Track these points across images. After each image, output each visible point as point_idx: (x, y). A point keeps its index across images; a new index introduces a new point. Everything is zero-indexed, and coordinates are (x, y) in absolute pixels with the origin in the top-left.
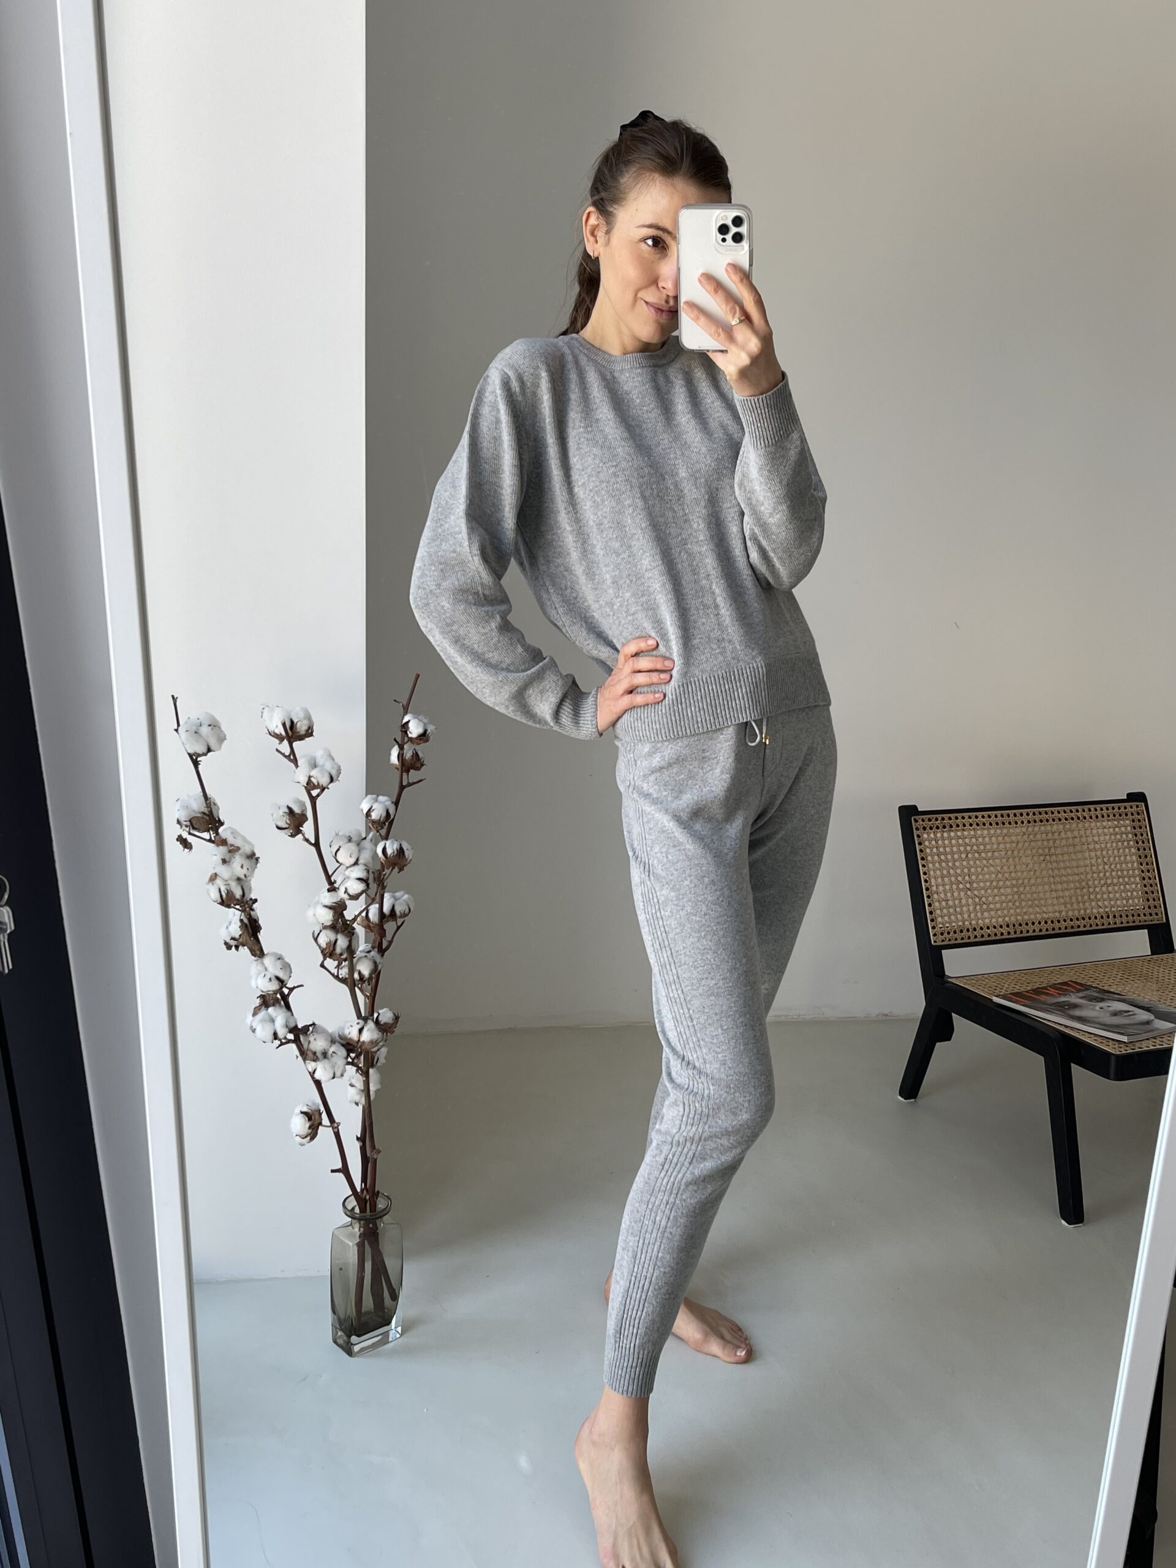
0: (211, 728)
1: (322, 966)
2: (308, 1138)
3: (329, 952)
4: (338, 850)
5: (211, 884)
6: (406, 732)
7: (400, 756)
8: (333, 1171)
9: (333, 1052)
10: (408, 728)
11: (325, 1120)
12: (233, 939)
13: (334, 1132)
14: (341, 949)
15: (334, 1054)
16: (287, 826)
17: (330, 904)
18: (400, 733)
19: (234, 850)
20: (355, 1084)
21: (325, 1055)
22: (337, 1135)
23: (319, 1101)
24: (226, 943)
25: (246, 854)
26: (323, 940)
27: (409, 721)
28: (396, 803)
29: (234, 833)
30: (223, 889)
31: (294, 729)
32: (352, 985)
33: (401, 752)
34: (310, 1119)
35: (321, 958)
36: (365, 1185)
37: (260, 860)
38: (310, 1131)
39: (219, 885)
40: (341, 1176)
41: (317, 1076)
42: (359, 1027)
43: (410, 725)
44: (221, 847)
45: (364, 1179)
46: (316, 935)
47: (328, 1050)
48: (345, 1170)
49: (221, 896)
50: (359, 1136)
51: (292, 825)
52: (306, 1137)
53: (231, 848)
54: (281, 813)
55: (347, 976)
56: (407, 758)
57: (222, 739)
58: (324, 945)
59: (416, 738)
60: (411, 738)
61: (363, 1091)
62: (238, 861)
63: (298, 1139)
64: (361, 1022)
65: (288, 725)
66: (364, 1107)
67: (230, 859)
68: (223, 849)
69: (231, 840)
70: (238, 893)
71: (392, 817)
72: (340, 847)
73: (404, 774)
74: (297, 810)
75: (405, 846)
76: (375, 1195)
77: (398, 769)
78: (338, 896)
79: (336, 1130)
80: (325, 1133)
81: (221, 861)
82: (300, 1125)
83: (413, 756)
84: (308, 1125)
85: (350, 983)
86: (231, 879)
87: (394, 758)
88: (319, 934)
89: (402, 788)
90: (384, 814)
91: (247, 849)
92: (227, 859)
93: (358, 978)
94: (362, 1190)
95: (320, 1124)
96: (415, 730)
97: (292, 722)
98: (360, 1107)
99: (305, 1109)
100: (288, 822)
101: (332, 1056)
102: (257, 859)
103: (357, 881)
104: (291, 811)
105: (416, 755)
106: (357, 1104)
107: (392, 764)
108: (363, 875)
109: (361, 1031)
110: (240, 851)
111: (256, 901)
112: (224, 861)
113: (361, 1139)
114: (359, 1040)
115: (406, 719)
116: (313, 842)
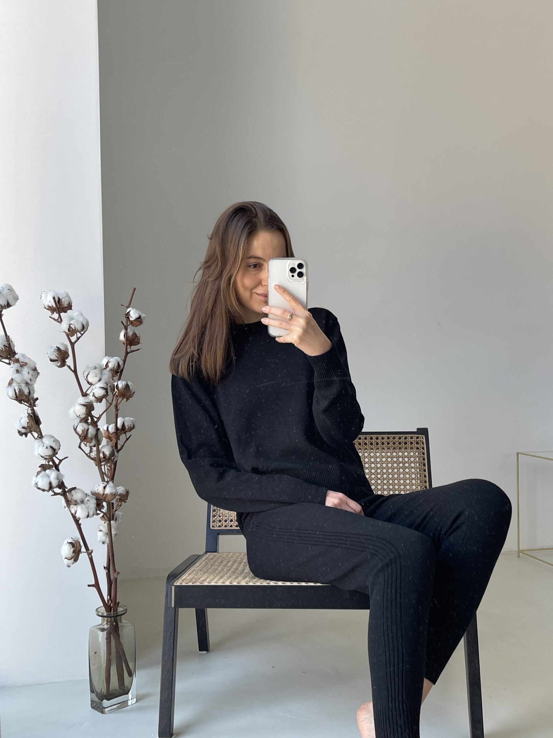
0: (9, 291)
1: (80, 447)
2: (73, 560)
3: (84, 437)
4: (88, 374)
5: (9, 387)
6: (128, 318)
7: (126, 335)
8: (89, 586)
9: (88, 500)
10: (130, 315)
11: (83, 549)
12: (24, 428)
13: (89, 557)
14: (91, 435)
15: (88, 501)
16: (56, 359)
17: (84, 403)
18: (125, 319)
19: (24, 365)
20: (102, 529)
21: (82, 502)
22: (91, 560)
23: (79, 536)
24: (19, 432)
25: (31, 368)
26: (80, 430)
27: (130, 311)
28: (124, 361)
29: (23, 355)
30: (16, 388)
31: (60, 302)
32: (99, 462)
33: (126, 332)
34: (73, 546)
35: (79, 441)
36: (110, 597)
37: (40, 374)
38: (74, 554)
39: (14, 387)
40: (94, 589)
41: (78, 515)
42: (104, 485)
43: (131, 313)
44: (16, 364)
45: (109, 594)
46: (75, 427)
47: (84, 499)
48: (97, 585)
49: (16, 393)
50: (105, 566)
51: (60, 358)
52: (71, 559)
53: (22, 364)
54: (53, 350)
55: (96, 456)
56: (129, 335)
57: (16, 299)
58: (80, 432)
59: (135, 320)
60: (132, 321)
61: (107, 534)
62: (25, 370)
63: (66, 561)
64: (105, 483)
65: (57, 300)
66: (108, 546)
67: (21, 370)
68: (17, 365)
69: (21, 360)
70: (26, 391)
71: (121, 368)
72: (89, 372)
73: (128, 347)
74: (62, 348)
75: (130, 383)
76: (117, 604)
77: (124, 344)
78: (89, 399)
79: (90, 556)
80: (83, 557)
81: (16, 371)
82: (66, 550)
83: (133, 334)
84: (72, 550)
85: (98, 461)
86: (21, 382)
87: (122, 337)
88: (77, 426)
89: (127, 353)
90: (116, 365)
91: (32, 366)
92: (19, 370)
93: (103, 457)
94: (108, 601)
95: (80, 550)
96: (134, 315)
97: (59, 299)
98: (106, 545)
99: (70, 541)
100: (57, 356)
101: (87, 503)
102: (38, 373)
103: (101, 389)
104: (59, 349)
105: (135, 335)
106: (103, 543)
107: (121, 341)
108: (104, 385)
109: (105, 487)
110: (28, 366)
111: (37, 399)
112: (18, 371)
113: (108, 568)
114: (104, 494)
115: (128, 310)
116: (73, 369)
